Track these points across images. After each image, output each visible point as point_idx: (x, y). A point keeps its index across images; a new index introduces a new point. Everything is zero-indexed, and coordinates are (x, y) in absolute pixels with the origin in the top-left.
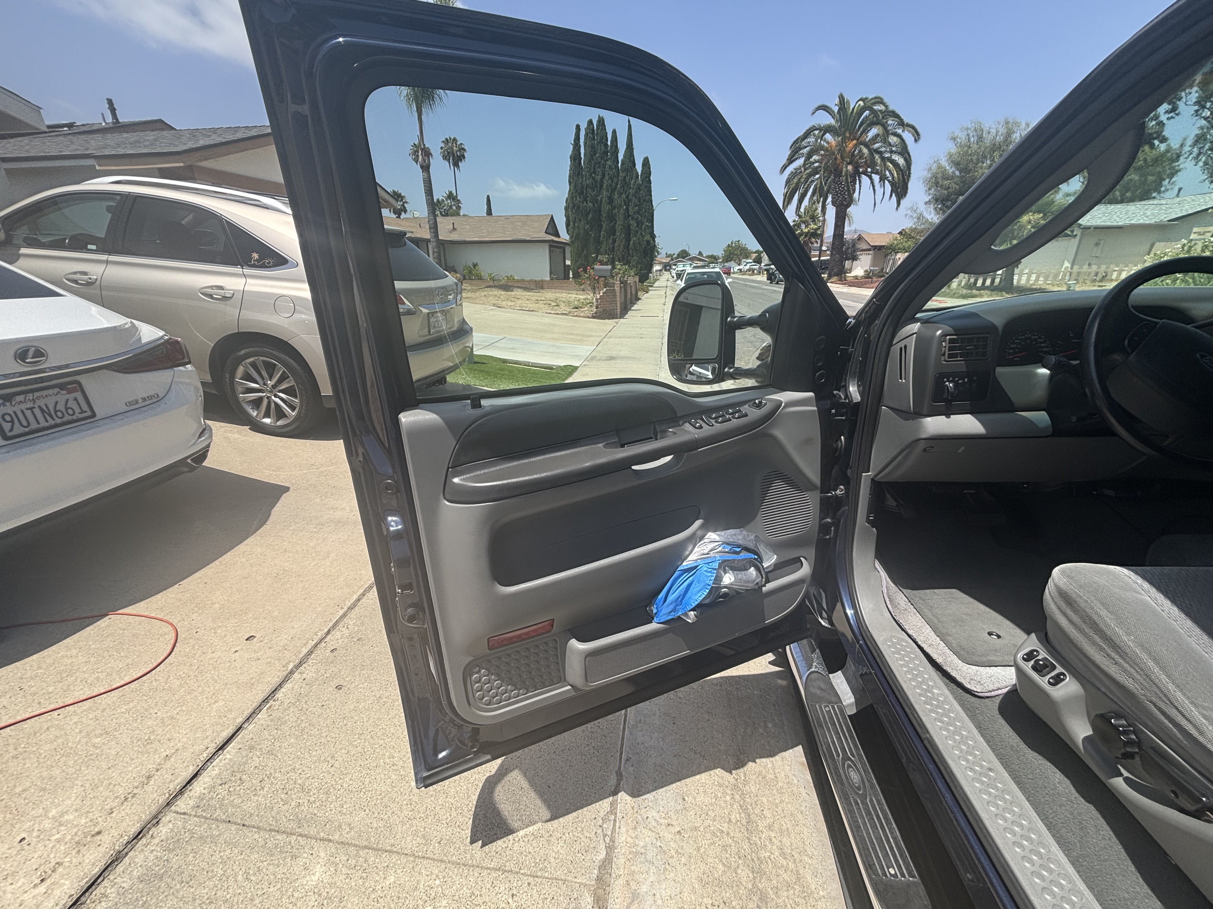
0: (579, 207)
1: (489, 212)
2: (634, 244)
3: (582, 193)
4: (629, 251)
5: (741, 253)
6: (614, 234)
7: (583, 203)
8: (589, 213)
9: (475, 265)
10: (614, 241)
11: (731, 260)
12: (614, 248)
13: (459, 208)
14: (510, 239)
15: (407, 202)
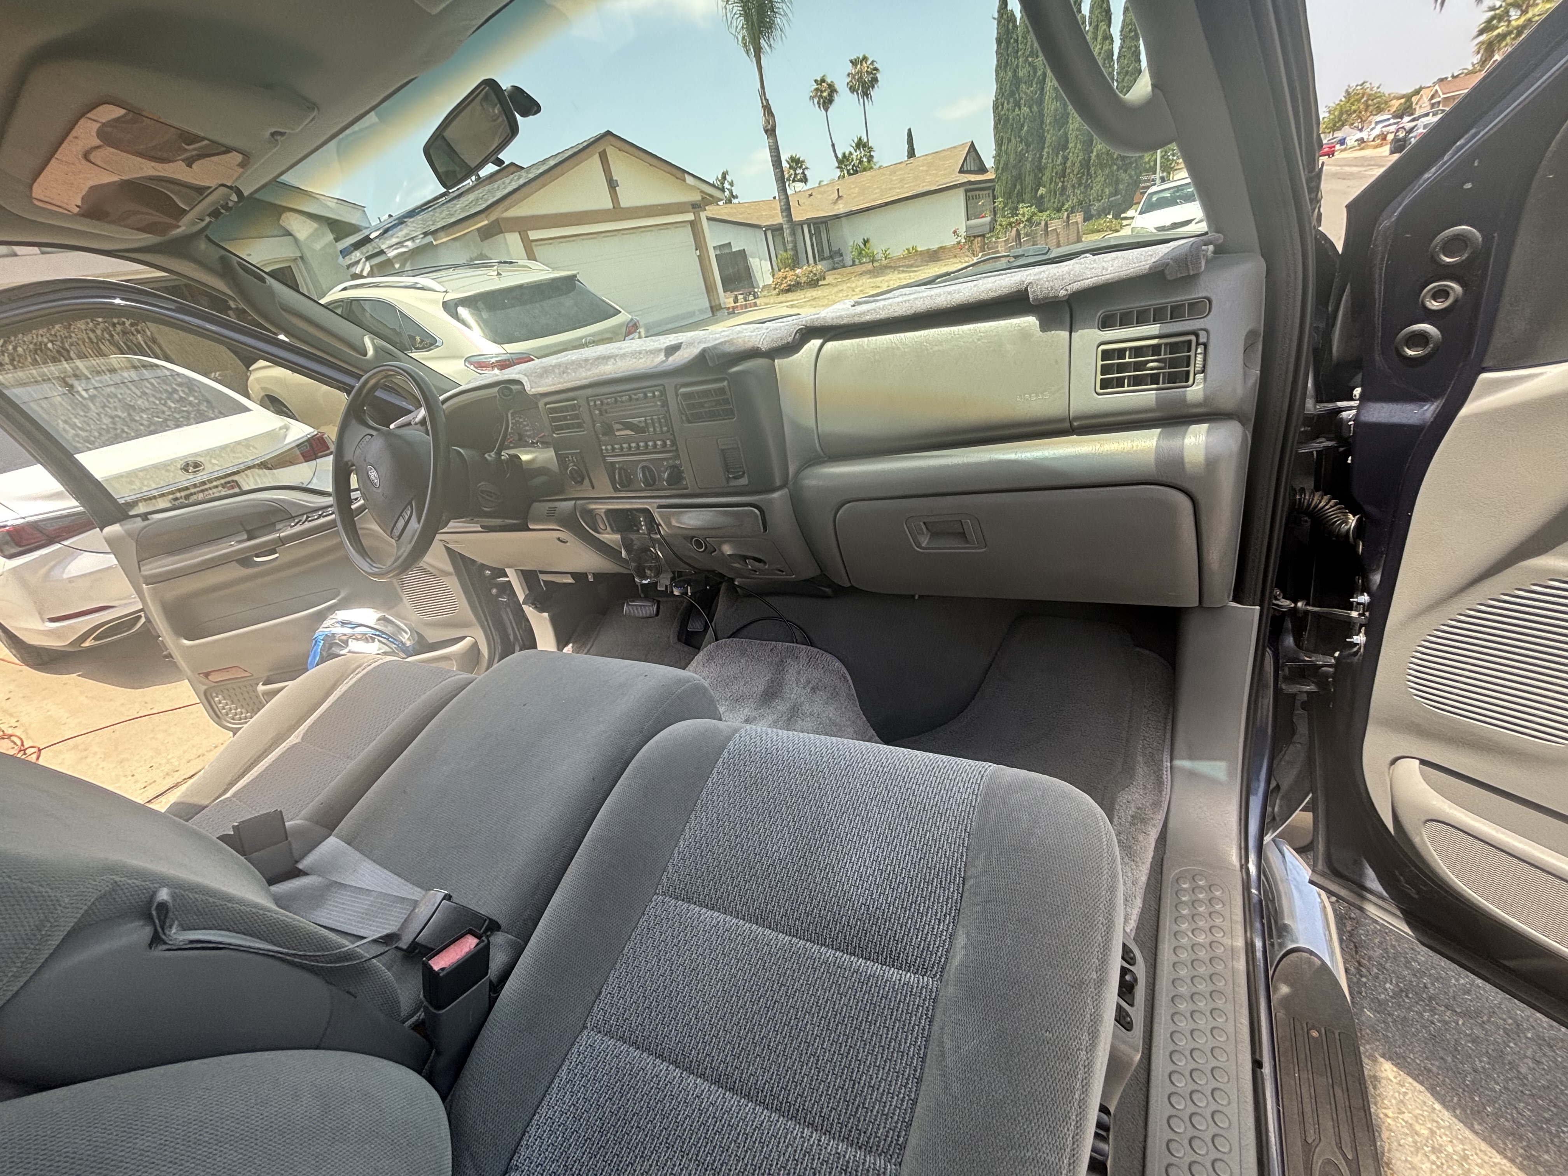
0: (1007, 119)
1: (911, 153)
2: (1098, 156)
3: (1012, 94)
4: (1089, 170)
5: (1367, 106)
6: (1065, 147)
7: (1014, 111)
8: (1023, 126)
9: (866, 242)
10: (1066, 159)
11: (1343, 125)
12: (1064, 170)
13: (870, 158)
14: (910, 194)
15: (807, 168)
